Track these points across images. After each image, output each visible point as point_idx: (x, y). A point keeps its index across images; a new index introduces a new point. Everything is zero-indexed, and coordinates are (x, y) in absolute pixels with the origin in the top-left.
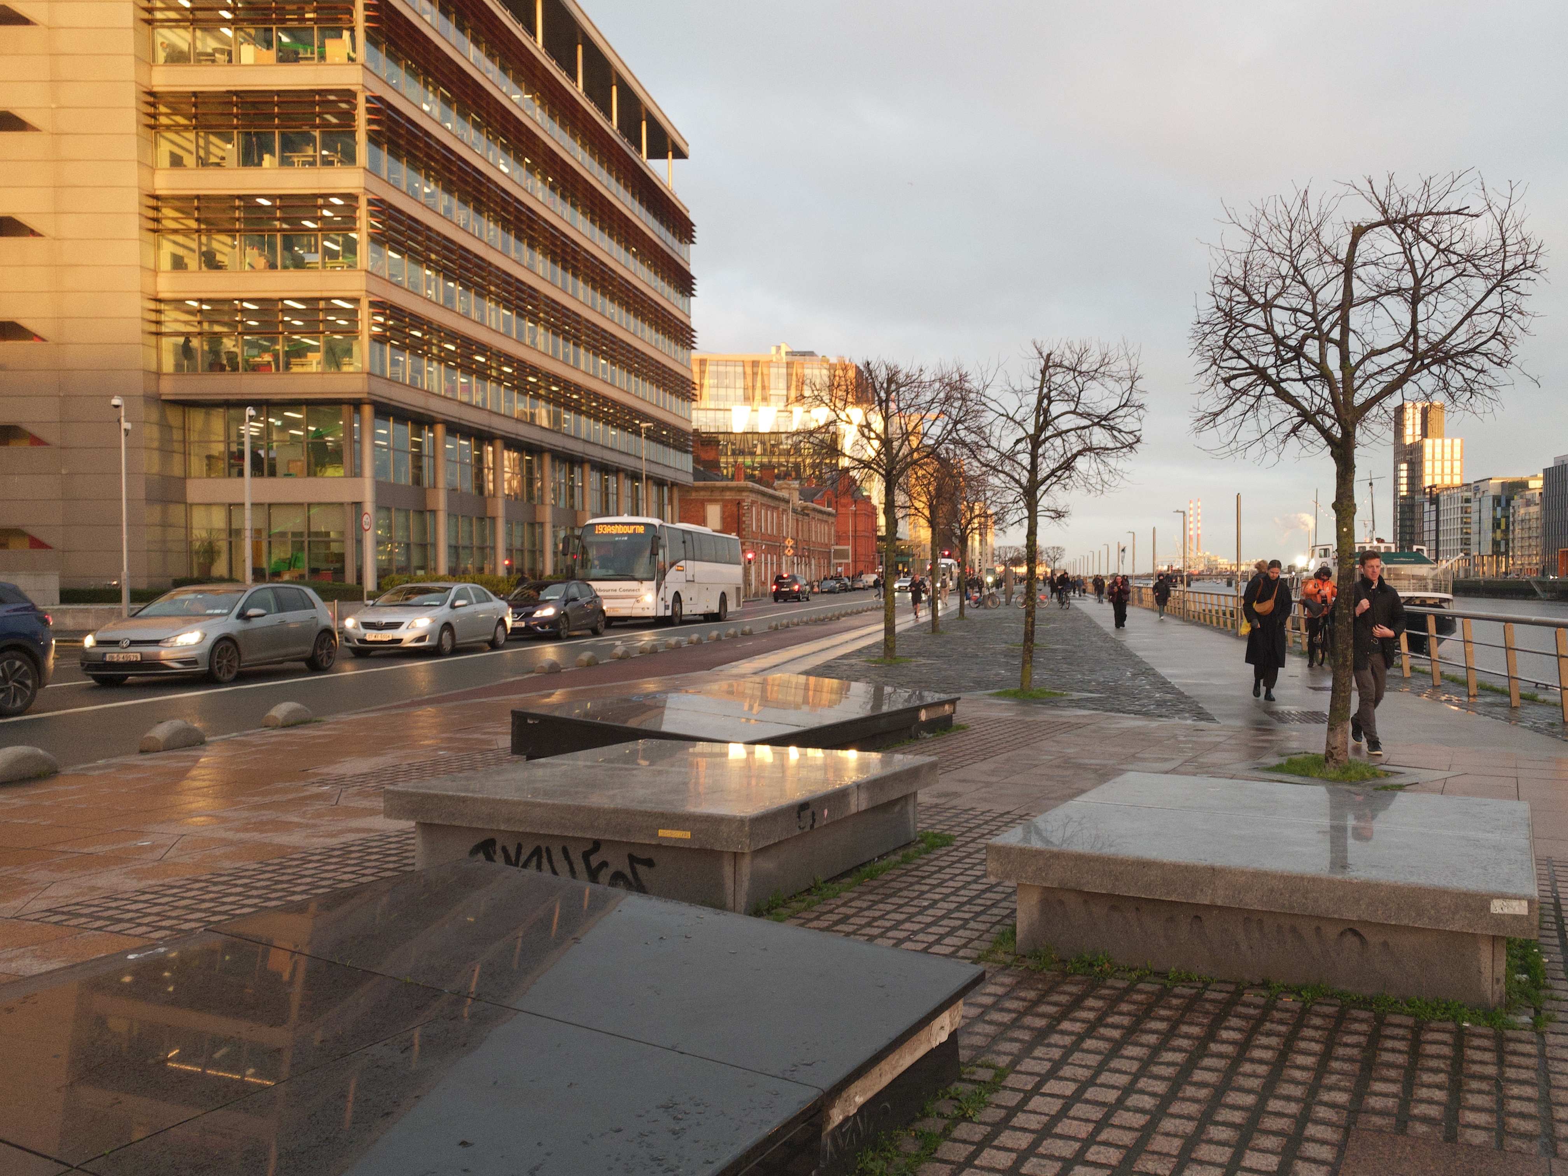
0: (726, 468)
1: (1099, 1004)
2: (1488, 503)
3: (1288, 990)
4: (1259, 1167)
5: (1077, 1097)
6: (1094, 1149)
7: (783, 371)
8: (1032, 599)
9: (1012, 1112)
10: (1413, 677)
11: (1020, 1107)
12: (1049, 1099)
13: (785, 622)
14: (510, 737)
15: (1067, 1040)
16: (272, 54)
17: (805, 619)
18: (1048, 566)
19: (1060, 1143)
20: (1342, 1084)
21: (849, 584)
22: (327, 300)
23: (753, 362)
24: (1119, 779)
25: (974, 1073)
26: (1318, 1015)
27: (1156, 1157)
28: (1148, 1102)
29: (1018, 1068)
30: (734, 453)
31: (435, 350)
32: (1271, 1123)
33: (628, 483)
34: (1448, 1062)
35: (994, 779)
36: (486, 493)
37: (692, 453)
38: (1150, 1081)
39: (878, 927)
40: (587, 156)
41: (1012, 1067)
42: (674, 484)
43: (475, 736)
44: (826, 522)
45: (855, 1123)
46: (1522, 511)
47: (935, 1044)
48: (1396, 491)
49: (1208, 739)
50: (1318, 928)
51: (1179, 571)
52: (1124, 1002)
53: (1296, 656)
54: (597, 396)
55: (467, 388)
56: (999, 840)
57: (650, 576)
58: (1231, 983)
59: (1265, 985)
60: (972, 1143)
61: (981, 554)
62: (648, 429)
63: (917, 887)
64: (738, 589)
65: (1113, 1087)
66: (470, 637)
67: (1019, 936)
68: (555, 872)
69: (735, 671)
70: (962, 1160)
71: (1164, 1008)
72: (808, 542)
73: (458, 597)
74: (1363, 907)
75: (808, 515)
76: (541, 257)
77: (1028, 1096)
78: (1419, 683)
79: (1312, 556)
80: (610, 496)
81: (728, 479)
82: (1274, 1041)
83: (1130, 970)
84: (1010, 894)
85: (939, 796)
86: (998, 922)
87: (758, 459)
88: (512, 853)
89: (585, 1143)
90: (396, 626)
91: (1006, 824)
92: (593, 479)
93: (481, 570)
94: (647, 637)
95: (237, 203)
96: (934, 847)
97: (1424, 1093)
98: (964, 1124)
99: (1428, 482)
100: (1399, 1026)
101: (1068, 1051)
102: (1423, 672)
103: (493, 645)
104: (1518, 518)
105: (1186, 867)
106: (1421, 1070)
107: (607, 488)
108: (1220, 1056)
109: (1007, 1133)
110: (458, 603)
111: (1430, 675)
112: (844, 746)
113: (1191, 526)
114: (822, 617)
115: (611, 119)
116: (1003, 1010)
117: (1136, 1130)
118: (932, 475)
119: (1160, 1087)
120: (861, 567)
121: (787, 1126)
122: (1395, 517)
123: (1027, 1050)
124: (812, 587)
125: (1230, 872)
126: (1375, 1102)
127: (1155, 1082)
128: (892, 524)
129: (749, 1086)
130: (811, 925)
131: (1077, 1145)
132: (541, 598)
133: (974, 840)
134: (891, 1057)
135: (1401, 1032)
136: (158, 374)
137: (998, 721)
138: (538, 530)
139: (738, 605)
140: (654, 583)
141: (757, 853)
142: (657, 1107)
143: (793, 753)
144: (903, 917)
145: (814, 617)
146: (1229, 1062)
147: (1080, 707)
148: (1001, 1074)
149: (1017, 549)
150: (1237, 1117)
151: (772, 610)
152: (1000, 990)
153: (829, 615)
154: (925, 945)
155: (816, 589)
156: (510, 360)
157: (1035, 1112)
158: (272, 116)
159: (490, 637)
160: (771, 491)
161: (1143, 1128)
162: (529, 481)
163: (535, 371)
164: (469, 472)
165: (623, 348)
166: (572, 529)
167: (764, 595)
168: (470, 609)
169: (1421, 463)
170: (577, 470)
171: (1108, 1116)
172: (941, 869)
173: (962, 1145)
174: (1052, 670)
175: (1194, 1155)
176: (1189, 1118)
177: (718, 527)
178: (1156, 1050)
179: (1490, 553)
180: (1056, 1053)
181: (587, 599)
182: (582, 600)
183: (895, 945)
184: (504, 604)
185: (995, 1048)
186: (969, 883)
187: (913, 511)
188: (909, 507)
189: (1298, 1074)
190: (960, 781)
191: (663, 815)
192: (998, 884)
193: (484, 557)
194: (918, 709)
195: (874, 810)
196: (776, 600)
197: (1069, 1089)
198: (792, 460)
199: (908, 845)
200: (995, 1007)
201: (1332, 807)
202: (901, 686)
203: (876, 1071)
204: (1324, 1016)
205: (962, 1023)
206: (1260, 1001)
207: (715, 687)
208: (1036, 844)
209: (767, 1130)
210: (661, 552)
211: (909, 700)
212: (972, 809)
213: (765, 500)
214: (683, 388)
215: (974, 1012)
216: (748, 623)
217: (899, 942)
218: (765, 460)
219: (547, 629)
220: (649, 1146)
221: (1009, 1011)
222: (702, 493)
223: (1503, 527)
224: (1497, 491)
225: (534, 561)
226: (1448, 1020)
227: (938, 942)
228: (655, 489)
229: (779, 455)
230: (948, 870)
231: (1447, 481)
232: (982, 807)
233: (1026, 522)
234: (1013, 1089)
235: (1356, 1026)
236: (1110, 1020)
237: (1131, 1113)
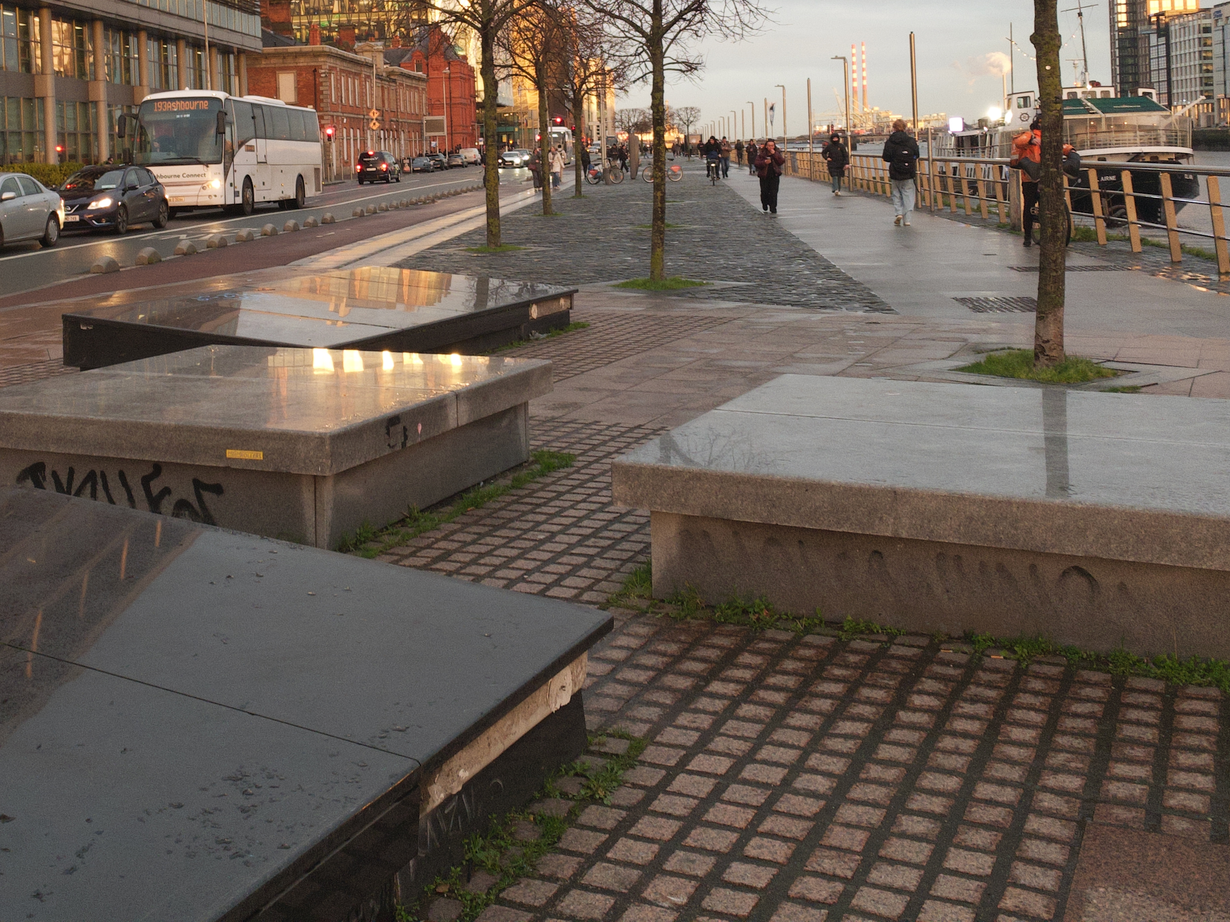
0: (300, 30)
1: (757, 660)
3: (998, 646)
4: (967, 869)
5: (732, 776)
6: (755, 841)
8: (661, 170)
9: (652, 793)
10: (1144, 252)
11: (662, 787)
12: (697, 778)
13: (372, 206)
14: (61, 347)
15: (719, 705)
17: (395, 203)
18: (680, 131)
19: (713, 833)
20: (1073, 765)
21: (445, 160)
24: (771, 383)
25: (604, 744)
26: (1037, 676)
27: (833, 853)
28: (821, 784)
29: (658, 738)
30: (308, 13)
32: (979, 813)
33: (189, 52)
34: (1213, 739)
35: (622, 387)
36: (34, 71)
37: (260, 14)
38: (824, 757)
39: (485, 565)
41: (651, 738)
42: (240, 52)
43: (26, 346)
44: (416, 88)
45: (460, 801)
47: (554, 707)
48: (1113, 22)
49: (882, 334)
50: (1033, 567)
51: (842, 131)
52: (788, 657)
53: (992, 229)
56: (627, 459)
57: (216, 158)
58: (922, 635)
59: (968, 638)
60: (603, 831)
61: (599, 119)
63: (530, 517)
64: (317, 170)
65: (777, 764)
66: (20, 234)
67: (656, 576)
68: (111, 501)
69: (315, 266)
70: (591, 852)
71: (840, 666)
72: (395, 113)
73: (5, 189)
74: (1091, 539)
75: (394, 81)
77: (671, 773)
78: (1152, 259)
79: (1009, 106)
80: (170, 68)
81: (302, 43)
82: (980, 709)
83: (795, 619)
84: (643, 526)
85: (555, 408)
86: (629, 560)
87: (335, 18)
88: (64, 480)
89: (141, 820)
91: (637, 440)
92: (151, 48)
93: (31, 158)
94: (215, 229)
96: (549, 469)
97: (1182, 778)
98: (593, 807)
99: (1153, 8)
100: (1146, 692)
101: (720, 719)
102: (1158, 246)
103: (45, 242)
105: (860, 489)
106: (1176, 748)
107: (166, 58)
108: (912, 727)
109: (646, 819)
110: (5, 196)
111: (1168, 248)
112: (445, 350)
113: (855, 75)
114: (414, 200)
116: (637, 667)
117: (807, 818)
118: (536, 26)
119: (837, 766)
120: (458, 140)
121: (377, 805)
122: (1113, 54)
123: (669, 717)
124: (403, 166)
125: (917, 494)
126: (1116, 789)
127: (830, 760)
128: (492, 86)
129: (332, 755)
130: (407, 562)
131: (733, 837)
132: (96, 188)
133: (598, 460)
134: (500, 723)
135: (1147, 699)
137: (624, 317)
138: (92, 111)
139: (318, 189)
140: (221, 166)
141: (341, 476)
142: (224, 779)
143: (387, 358)
144: (515, 552)
145: (405, 201)
146: (924, 734)
147: (723, 299)
148: (638, 746)
149: (643, 112)
150: (937, 805)
151: (356, 194)
152: (634, 643)
153: (423, 198)
154: (542, 587)
155: (407, 168)
157: (680, 794)
159: (41, 234)
160: (351, 55)
161: (815, 817)
162: (80, 54)
164: (15, 48)
166: (129, 107)
167: (347, 177)
168: (18, 202)
170: (132, 40)
171: (771, 801)
172: (560, 494)
173: (591, 834)
174: (688, 255)
175: (882, 853)
176: (875, 805)
177: (292, 98)
178: (830, 719)
180: (705, 722)
181: (148, 187)
182: (142, 189)
183: (506, 587)
184: (56, 195)
185: (629, 713)
186: (593, 512)
187: (515, 70)
188: (511, 66)
189: (1014, 752)
190: (580, 389)
191: (230, 433)
192: (628, 513)
193: (33, 143)
194: (527, 304)
195: (477, 424)
196: (361, 183)
197: (722, 765)
198: (374, 17)
199: (520, 466)
200: (629, 662)
201: (1046, 414)
202: (509, 278)
203: (482, 740)
204: (1046, 678)
205: (589, 682)
206: (962, 659)
207: (295, 283)
208: (676, 463)
209: (352, 810)
210: (228, 130)
211: (518, 295)
212: (596, 423)
213: (345, 66)
215: (602, 669)
216: (329, 210)
217: (511, 583)
218: (344, 19)
219: (104, 223)
220: (215, 826)
221: (646, 668)
222: (273, 61)
225: (88, 145)
226: (1210, 684)
227: (557, 583)
228: (220, 57)
229: (360, 12)
230: (568, 496)
231: (1179, 6)
232: (607, 420)
233: (650, 77)
234: (653, 765)
235: (1088, 691)
236: (771, 680)
237: (801, 798)
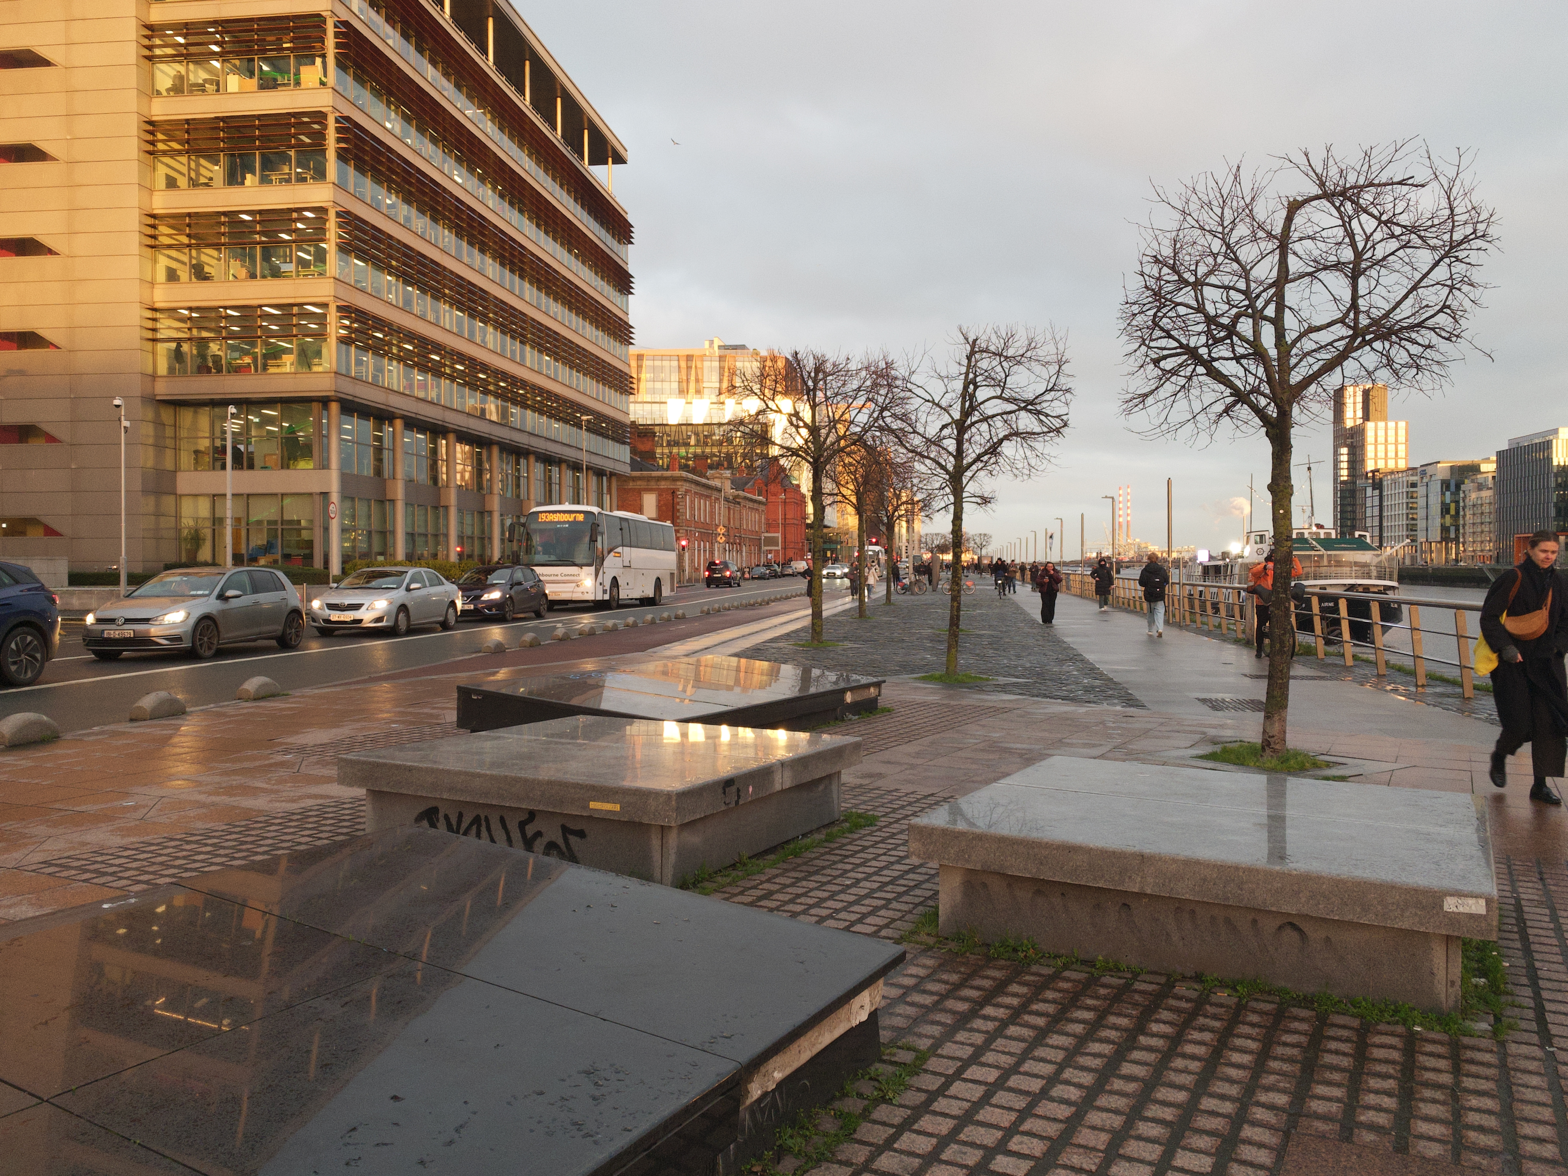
0: (662, 458)
1: (1024, 990)
2: (1436, 487)
3: (1223, 985)
4: (1191, 1167)
5: (999, 1084)
6: (1017, 1138)
7: (716, 364)
8: (958, 584)
9: (933, 1096)
10: (1355, 666)
11: (941, 1092)
12: (970, 1085)
13: (716, 606)
14: (455, 712)
15: (990, 1026)
16: (254, 83)
17: (735, 604)
18: (974, 553)
19: (982, 1130)
20: (1282, 1085)
21: (779, 570)
22: (300, 305)
23: (688, 356)
24: (1043, 763)
25: (894, 1055)
26: (1254, 1011)
27: (1081, 1150)
28: (1074, 1094)
29: (939, 1051)
30: (669, 444)
31: (395, 350)
32: (1203, 1122)
33: (570, 473)
34: (1398, 1068)
35: (919, 761)
36: (440, 484)
37: (629, 444)
38: (1076, 1072)
39: (801, 904)
40: (533, 164)
41: (933, 1050)
42: (612, 474)
43: (426, 711)
44: (757, 510)
45: (774, 1097)
46: (1474, 496)
47: (855, 1023)
48: (1336, 476)
49: (1137, 726)
50: (1254, 921)
51: (1109, 558)
52: (1049, 989)
53: (1230, 643)
54: (541, 391)
55: (423, 386)
56: (922, 821)
57: (589, 561)
58: (1160, 974)
59: (1198, 978)
60: (892, 1126)
61: (908, 541)
62: (588, 421)
63: (840, 866)
64: (672, 574)
65: (1036, 1076)
66: (426, 618)
67: (941, 919)
68: (493, 840)
69: (668, 653)
70: (881, 1142)
71: (1092, 997)
72: (739, 529)
73: (413, 580)
74: (1303, 899)
75: (739, 503)
76: (491, 261)
77: (949, 1081)
78: (1362, 672)
79: (1247, 543)
80: (553, 486)
81: (663, 469)
82: (1207, 1036)
83: (1056, 957)
84: (933, 876)
85: (864, 776)
86: (921, 904)
87: (692, 450)
88: (454, 822)
89: (509, 1103)
90: (357, 607)
91: (930, 806)
92: (538, 469)
93: (435, 556)
94: (586, 620)
95: (223, 219)
96: (857, 827)
97: (1371, 1099)
98: (884, 1106)
99: (1370, 466)
100: (1344, 1027)
101: (991, 1038)
102: (1367, 661)
103: (445, 626)
104: (1469, 503)
105: (1114, 853)
106: (1368, 1074)
107: (550, 478)
108: (1150, 1049)
109: (927, 1117)
110: (413, 586)
111: (1375, 664)
112: (773, 726)
113: (1121, 512)
114: (752, 602)
115: (555, 129)
116: (924, 992)
117: (1061, 1121)
118: (858, 463)
119: (1087, 1079)
120: (790, 553)
121: (705, 1098)
122: (1335, 502)
123: (949, 1034)
124: (743, 573)
125: (1160, 859)
126: (1316, 1106)
127: (1081, 1074)
128: (820, 510)
129: (669, 1056)
130: (736, 899)
131: (999, 1134)
132: (488, 582)
133: (897, 821)
134: (810, 1034)
135: (1345, 1033)
136: (154, 377)
137: (924, 705)
138: (487, 519)
139: (672, 590)
140: (593, 569)
141: (683, 827)
142: (579, 1072)
143: (725, 731)
144: (825, 895)
145: (744, 602)
146: (1160, 1056)
147: (1006, 692)
148: (922, 1057)
149: (944, 536)
150: (1168, 1114)
151: (704, 595)
152: (922, 972)
153: (759, 600)
154: (847, 923)
155: (747, 576)
156: (461, 357)
157: (957, 1098)
158: (253, 139)
159: (441, 619)
160: (704, 481)
161: (1067, 1120)
162: (479, 472)
163: (485, 367)
164: (424, 464)
165: (565, 345)
166: (518, 517)
167: (697, 581)
168: (424, 592)
169: (1362, 446)
170: (523, 461)
171: (1031, 1106)
172: (865, 848)
173: (880, 1127)
174: (978, 655)
175: (1121, 1151)
176: (1116, 1112)
177: (654, 515)
178: (1082, 1040)
179: (1439, 539)
180: (979, 1039)
181: (531, 583)
182: (527, 585)
183: (818, 922)
184: (455, 587)
185: (916, 1030)
186: (892, 863)
187: (839, 498)
188: (836, 495)
189: (1233, 1072)
190: (884, 762)
191: (593, 788)
192: (921, 866)
193: (437, 543)
194: (843, 691)
195: (798, 788)
196: (708, 586)
197: (992, 1075)
198: (724, 450)
199: (832, 824)
200: (917, 988)
201: (1269, 796)
202: (828, 669)
203: (794, 1047)
204: (1261, 1013)
205: (883, 1003)
206: (1194, 995)
207: (651, 667)
208: (961, 826)
209: (684, 1101)
210: (599, 538)
211: (836, 683)
212: (896, 790)
213: (698, 489)
214: (621, 382)
215: (894, 992)
216: (681, 607)
217: (822, 920)
218: (699, 450)
219: (494, 611)
220: (570, 1110)
221: (931, 993)
222: (639, 483)
223: (1453, 512)
224: (1446, 475)
225: (483, 547)
226: (1397, 1023)
227: (860, 921)
228: (595, 478)
229: (713, 445)
230: (871, 850)
231: (1391, 465)
232: (906, 788)
233: (952, 508)
234: (934, 1073)
235: (1296, 1025)
236: (1034, 1007)
237: (1056, 1104)
